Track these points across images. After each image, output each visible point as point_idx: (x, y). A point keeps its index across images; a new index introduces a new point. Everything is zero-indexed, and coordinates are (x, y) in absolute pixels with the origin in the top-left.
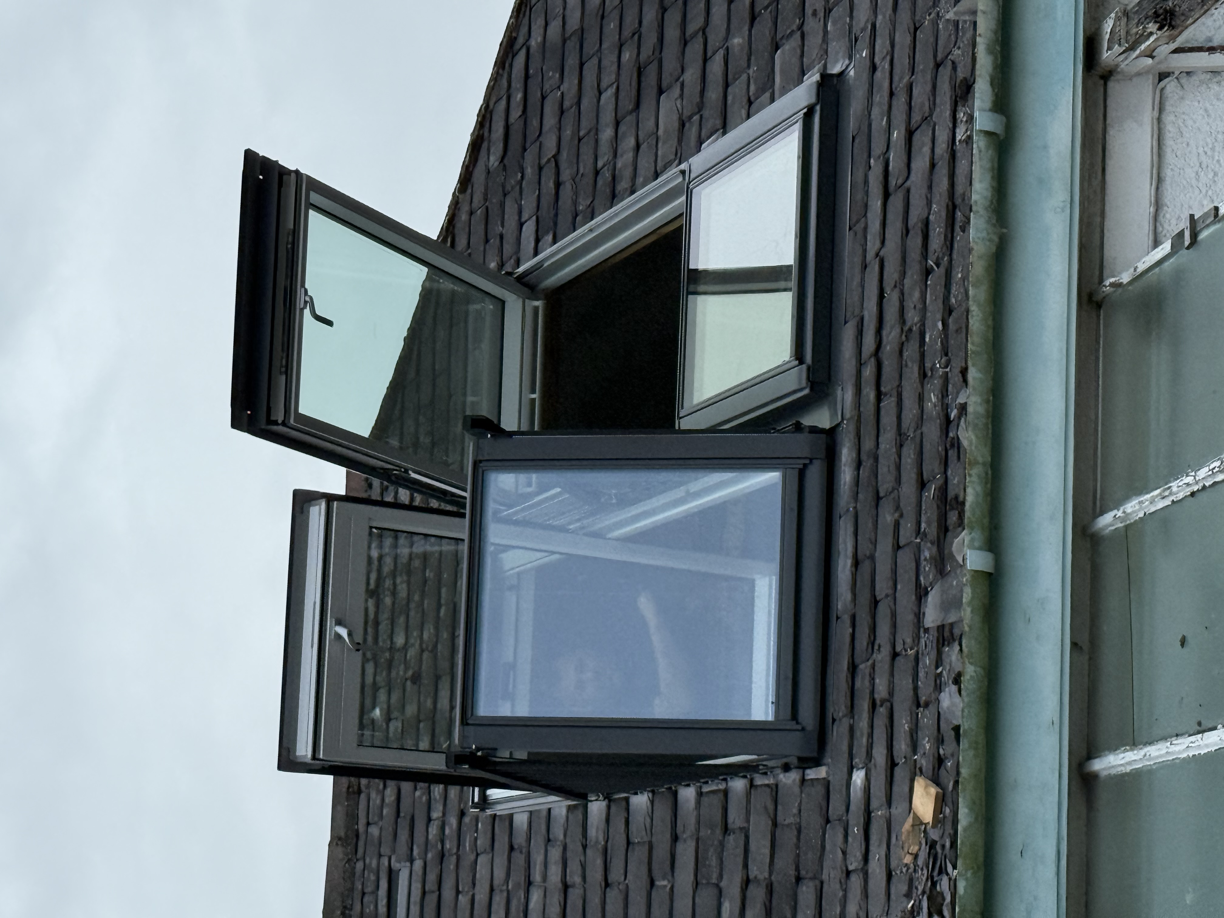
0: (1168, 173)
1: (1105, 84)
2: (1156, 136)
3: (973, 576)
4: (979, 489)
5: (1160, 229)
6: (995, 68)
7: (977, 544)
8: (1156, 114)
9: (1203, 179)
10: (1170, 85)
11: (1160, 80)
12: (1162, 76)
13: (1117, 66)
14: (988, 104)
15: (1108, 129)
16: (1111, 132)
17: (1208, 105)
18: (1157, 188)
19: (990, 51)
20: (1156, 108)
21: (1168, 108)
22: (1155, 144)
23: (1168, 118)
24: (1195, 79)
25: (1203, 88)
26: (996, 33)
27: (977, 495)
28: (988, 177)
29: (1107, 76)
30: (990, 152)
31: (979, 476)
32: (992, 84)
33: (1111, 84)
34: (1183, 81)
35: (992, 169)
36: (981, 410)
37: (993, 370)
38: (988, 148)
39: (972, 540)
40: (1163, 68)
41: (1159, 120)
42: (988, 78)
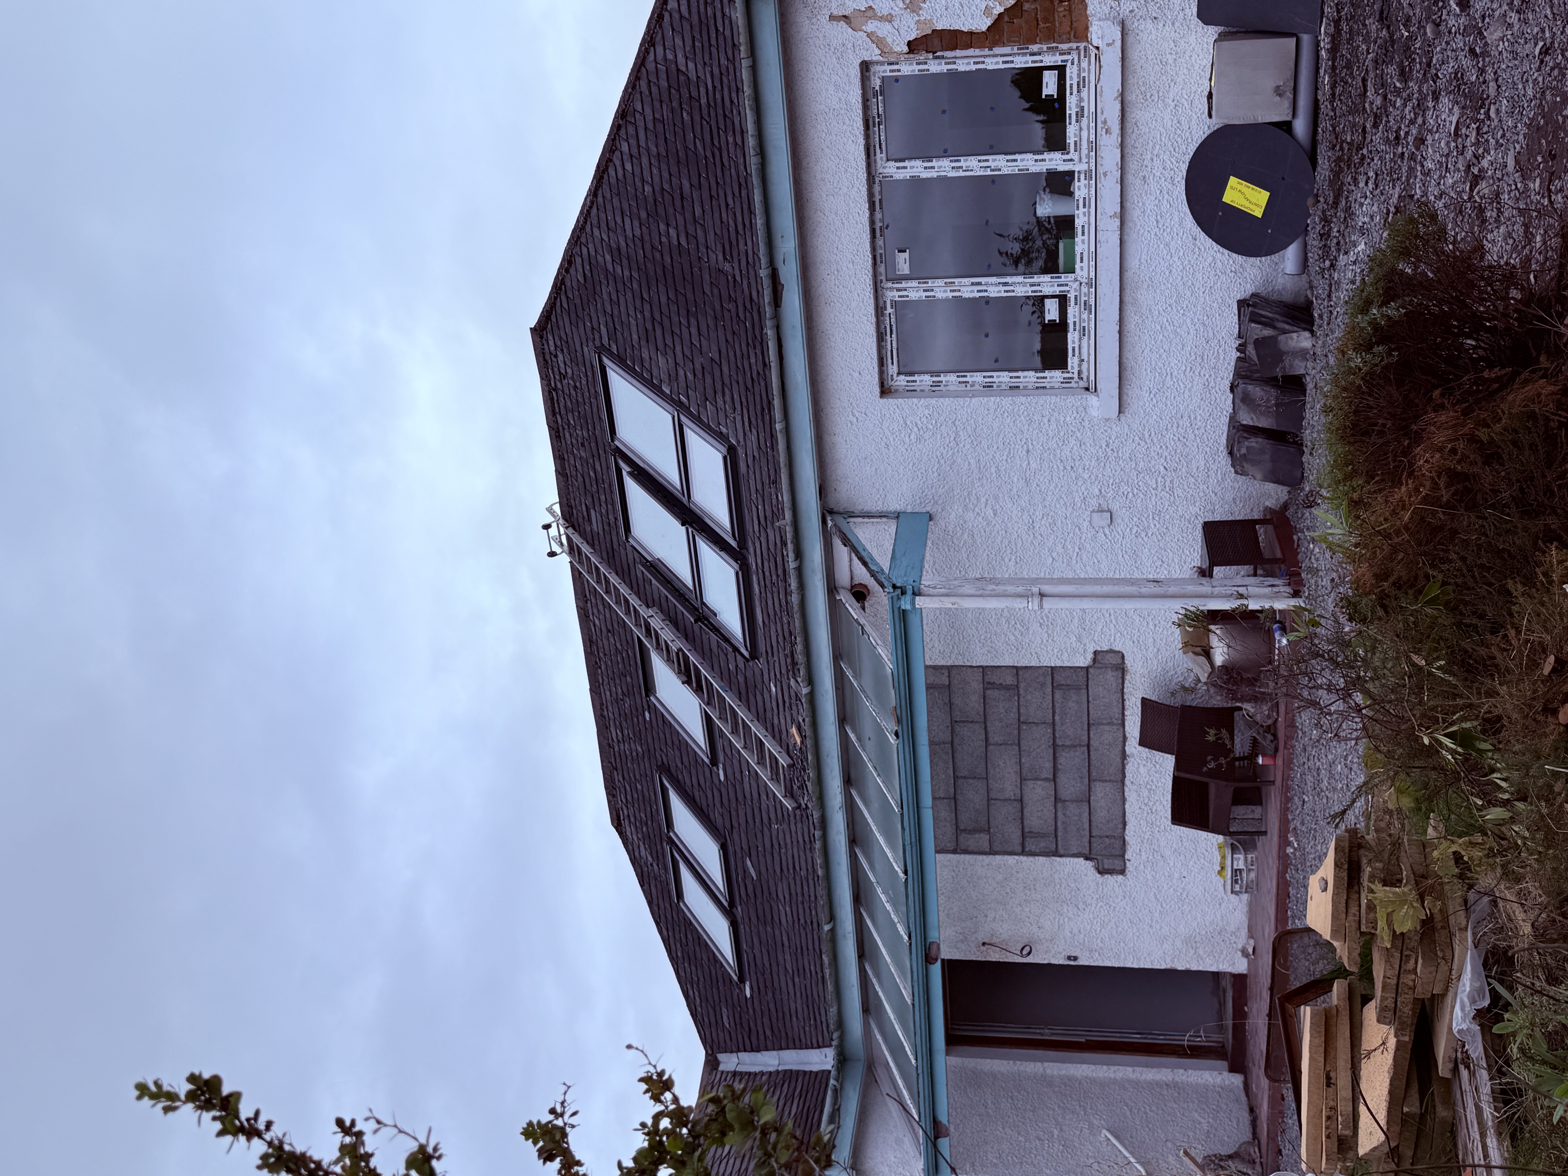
4: (804, 670)
6: (794, 547)
7: (805, 686)
26: (793, 536)
27: (804, 672)
28: (796, 581)
30: (796, 573)
31: (804, 667)
32: (794, 550)
35: (798, 577)
36: (802, 648)
38: (794, 572)
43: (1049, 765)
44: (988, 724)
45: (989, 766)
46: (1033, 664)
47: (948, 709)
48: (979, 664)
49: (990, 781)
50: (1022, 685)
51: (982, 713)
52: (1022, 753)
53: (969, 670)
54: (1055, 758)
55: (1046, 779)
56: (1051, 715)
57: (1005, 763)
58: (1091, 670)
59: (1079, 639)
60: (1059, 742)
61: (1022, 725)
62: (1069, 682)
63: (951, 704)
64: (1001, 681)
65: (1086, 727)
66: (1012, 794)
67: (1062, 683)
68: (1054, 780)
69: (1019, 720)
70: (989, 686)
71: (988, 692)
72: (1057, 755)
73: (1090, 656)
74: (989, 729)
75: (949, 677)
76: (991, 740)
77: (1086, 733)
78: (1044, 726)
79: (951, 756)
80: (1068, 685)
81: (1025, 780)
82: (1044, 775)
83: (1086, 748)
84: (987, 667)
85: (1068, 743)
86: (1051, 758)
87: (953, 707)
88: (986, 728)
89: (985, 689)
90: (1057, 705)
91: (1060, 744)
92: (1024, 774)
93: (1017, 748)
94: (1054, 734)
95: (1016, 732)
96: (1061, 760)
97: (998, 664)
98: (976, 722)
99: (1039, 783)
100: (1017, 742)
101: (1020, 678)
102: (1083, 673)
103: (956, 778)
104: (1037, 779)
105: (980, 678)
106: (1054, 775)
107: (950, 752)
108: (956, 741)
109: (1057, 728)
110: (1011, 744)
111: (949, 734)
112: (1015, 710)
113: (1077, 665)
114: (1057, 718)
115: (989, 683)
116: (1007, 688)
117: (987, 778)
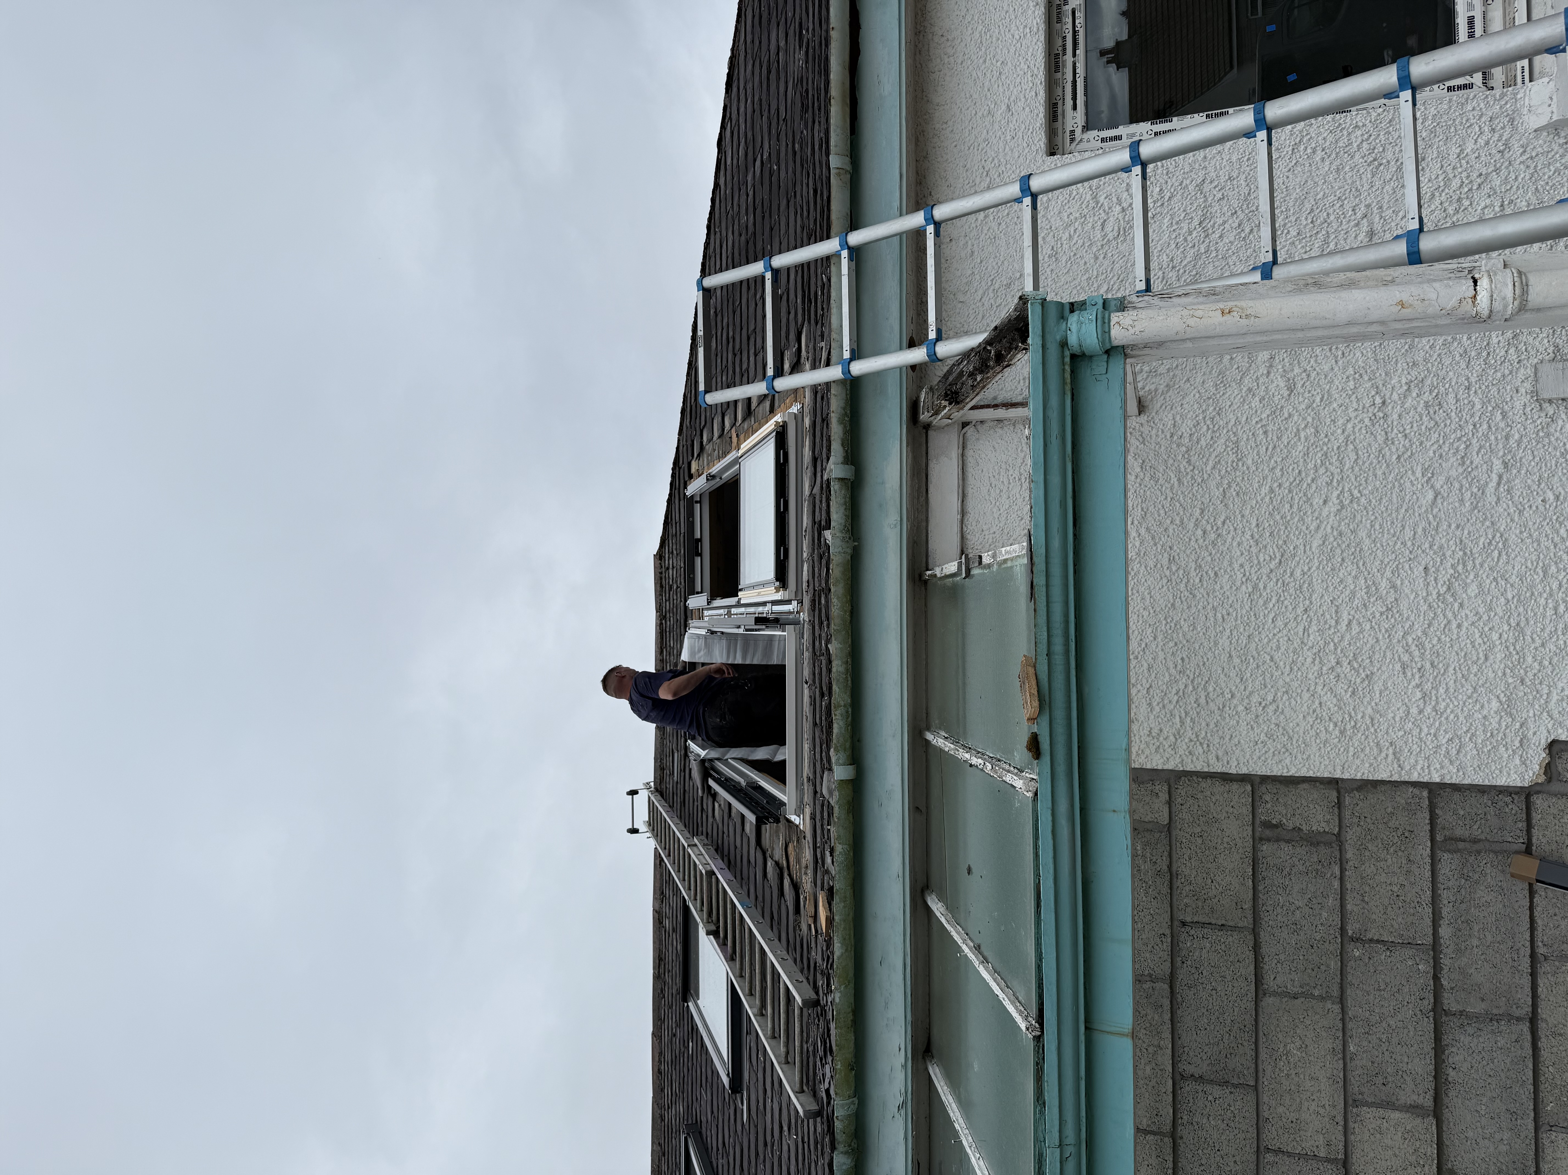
0: (970, 491)
1: (927, 433)
2: (960, 467)
3: (839, 784)
4: (841, 723)
5: (965, 529)
6: (845, 434)
7: (841, 761)
8: (960, 451)
9: (993, 495)
10: (969, 430)
11: (963, 428)
12: (965, 425)
13: (931, 422)
14: (840, 459)
15: (930, 462)
16: (932, 465)
17: (994, 443)
18: (963, 501)
19: (841, 421)
20: (961, 447)
21: (969, 446)
22: (960, 473)
23: (969, 453)
24: (986, 426)
25: (991, 432)
26: (844, 409)
27: (840, 728)
28: (842, 509)
29: (927, 427)
30: (843, 492)
31: (842, 715)
32: (842, 445)
33: (931, 433)
34: (979, 427)
35: (845, 504)
36: (842, 669)
37: (850, 640)
38: (841, 489)
39: (838, 759)
40: (964, 419)
41: (963, 455)
42: (840, 442)
43: (1423, 1066)
44: (1264, 936)
45: (1263, 1055)
46: (1383, 775)
47: (1165, 890)
48: (1244, 770)
49: (1265, 1098)
50: (1351, 836)
51: (1248, 906)
52: (1350, 1025)
53: (1219, 788)
54: (1439, 1049)
55: (1413, 1109)
56: (1428, 921)
57: (1303, 1048)
58: (1538, 801)
59: (1508, 707)
60: (1450, 1002)
61: (1350, 947)
62: (1476, 833)
63: (1172, 875)
64: (1297, 821)
65: (1525, 963)
66: (1321, 1141)
67: (1459, 832)
68: (1437, 1111)
69: (1343, 929)
70: (1268, 833)
71: (1266, 848)
72: (1446, 1039)
73: (1537, 758)
74: (1264, 950)
75: (1169, 803)
76: (1270, 982)
77: (1526, 981)
78: (1409, 952)
79: (1167, 1016)
80: (1475, 841)
81: (1356, 1103)
82: (1408, 1096)
83: (1525, 1027)
84: (1265, 779)
85: (1476, 1007)
86: (1428, 1047)
87: (1177, 883)
88: (1256, 948)
89: (1257, 840)
90: (1445, 895)
91: (1454, 1007)
92: (1354, 1088)
93: (1337, 1008)
94: (1436, 978)
95: (1334, 964)
96: (1456, 1057)
97: (1293, 772)
98: (1235, 928)
99: (1396, 1115)
100: (1336, 993)
101: (1347, 814)
102: (1516, 808)
103: (1178, 1078)
104: (1389, 1105)
105: (1246, 811)
106: (1437, 1099)
107: (1166, 1003)
108: (1182, 974)
109: (1445, 961)
110: (1322, 998)
111: (1166, 956)
112: (1332, 902)
113: (1502, 781)
114: (1445, 932)
115: (1267, 825)
116: (1313, 840)
117: (1256, 1088)
